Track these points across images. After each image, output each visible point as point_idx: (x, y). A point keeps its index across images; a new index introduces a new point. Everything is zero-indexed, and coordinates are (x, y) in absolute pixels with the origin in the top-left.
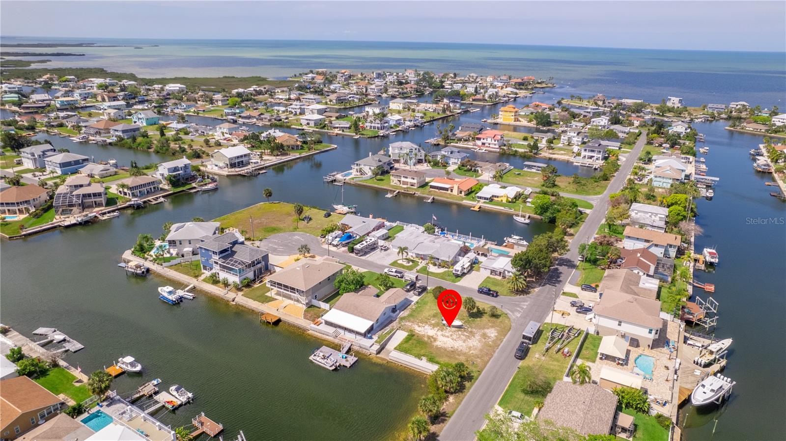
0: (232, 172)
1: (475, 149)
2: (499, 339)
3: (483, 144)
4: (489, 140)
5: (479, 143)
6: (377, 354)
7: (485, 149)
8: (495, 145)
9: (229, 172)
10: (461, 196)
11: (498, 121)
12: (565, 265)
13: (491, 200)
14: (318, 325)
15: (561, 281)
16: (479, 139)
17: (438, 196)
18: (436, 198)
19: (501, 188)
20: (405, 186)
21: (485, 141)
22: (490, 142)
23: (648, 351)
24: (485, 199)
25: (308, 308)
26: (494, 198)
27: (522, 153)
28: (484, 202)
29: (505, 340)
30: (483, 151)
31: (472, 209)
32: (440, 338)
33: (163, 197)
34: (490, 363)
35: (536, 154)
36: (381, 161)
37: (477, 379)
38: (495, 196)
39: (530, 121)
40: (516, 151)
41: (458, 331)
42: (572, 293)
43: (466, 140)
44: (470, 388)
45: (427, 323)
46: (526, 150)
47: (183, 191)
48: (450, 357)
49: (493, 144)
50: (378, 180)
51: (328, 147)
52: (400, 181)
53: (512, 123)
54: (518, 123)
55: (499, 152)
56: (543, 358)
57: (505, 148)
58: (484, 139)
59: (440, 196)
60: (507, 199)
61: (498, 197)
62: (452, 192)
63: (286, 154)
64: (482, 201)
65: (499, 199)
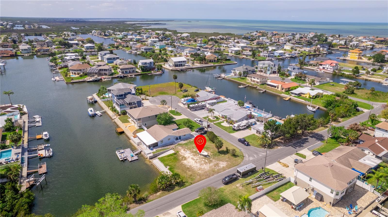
0: (174, 68)
1: (317, 70)
2: (224, 169)
3: (324, 68)
4: (327, 66)
5: (321, 67)
6: (150, 159)
7: (323, 71)
8: (331, 69)
9: (172, 68)
10: (282, 92)
11: (347, 58)
12: (315, 138)
13: (299, 95)
14: (134, 138)
15: (302, 146)
16: (321, 65)
17: (269, 90)
18: (267, 90)
19: (311, 90)
20: (253, 83)
21: (325, 66)
22: (328, 67)
23: (328, 207)
24: (296, 94)
25: (139, 129)
26: (302, 95)
27: (347, 75)
28: (294, 96)
29: (227, 170)
30: (322, 72)
31: (284, 99)
32: (190, 160)
33: (134, 75)
34: (203, 180)
35: (357, 76)
36: (247, 69)
37: (186, 187)
38: (303, 94)
39: (369, 59)
40: (343, 73)
41: (203, 158)
42: (303, 155)
43: (314, 66)
44: (176, 190)
45: (190, 150)
46: (350, 74)
47: (146, 74)
48: (183, 171)
49: (329, 68)
50: (241, 79)
51: (233, 62)
52: (251, 80)
53: (356, 59)
54: (360, 60)
55: (332, 73)
56: (241, 188)
57: (337, 71)
58: (324, 65)
59: (270, 90)
60: (309, 96)
61: (304, 94)
62: (278, 88)
63: (207, 64)
64: (293, 95)
65: (305, 96)
